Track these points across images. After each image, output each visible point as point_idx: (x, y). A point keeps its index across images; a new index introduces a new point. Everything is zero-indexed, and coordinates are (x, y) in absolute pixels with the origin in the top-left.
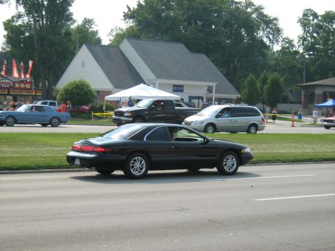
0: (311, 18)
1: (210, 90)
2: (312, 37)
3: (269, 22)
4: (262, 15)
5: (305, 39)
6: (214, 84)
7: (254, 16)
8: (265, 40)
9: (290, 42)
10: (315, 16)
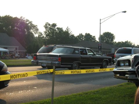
0: (48, 25)
1: (16, 49)
2: (49, 32)
3: (34, 27)
4: (32, 24)
5: (46, 32)
6: (18, 47)
7: (29, 24)
8: (33, 33)
9: (41, 34)
10: (49, 25)
